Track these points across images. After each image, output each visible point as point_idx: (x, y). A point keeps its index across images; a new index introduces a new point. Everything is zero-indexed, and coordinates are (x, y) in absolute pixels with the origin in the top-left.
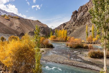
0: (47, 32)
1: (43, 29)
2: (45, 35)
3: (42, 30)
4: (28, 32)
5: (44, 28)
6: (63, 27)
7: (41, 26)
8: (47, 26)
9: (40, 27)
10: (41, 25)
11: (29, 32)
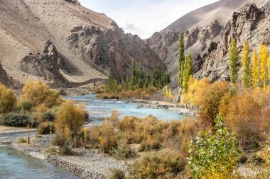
0: (118, 57)
1: (93, 40)
2: (108, 72)
3: (88, 47)
4: (19, 58)
5: (99, 32)
6: (248, 25)
7: (85, 24)
8: (114, 24)
9: (78, 29)
10: (84, 18)
11: (26, 59)
